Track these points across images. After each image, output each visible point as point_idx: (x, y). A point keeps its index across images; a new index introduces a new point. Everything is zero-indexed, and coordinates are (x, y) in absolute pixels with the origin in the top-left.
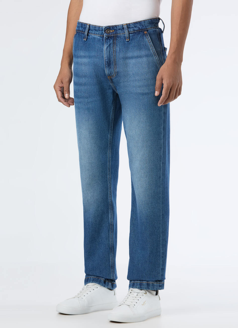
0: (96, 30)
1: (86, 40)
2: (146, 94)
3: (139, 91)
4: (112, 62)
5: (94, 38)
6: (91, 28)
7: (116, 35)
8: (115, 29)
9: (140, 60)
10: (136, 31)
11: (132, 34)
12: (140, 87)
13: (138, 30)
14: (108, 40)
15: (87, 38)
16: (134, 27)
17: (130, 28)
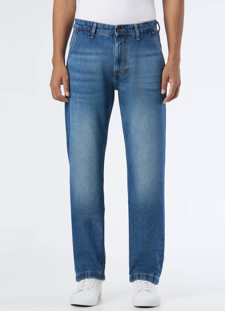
0: (105, 29)
1: (94, 38)
2: (155, 90)
3: (149, 87)
4: (122, 59)
5: (102, 36)
6: (99, 26)
7: (127, 34)
8: (126, 28)
9: (149, 58)
10: (145, 31)
11: (142, 34)
12: (150, 83)
13: (147, 30)
14: (120, 39)
15: (94, 36)
16: (144, 27)
17: (140, 28)
